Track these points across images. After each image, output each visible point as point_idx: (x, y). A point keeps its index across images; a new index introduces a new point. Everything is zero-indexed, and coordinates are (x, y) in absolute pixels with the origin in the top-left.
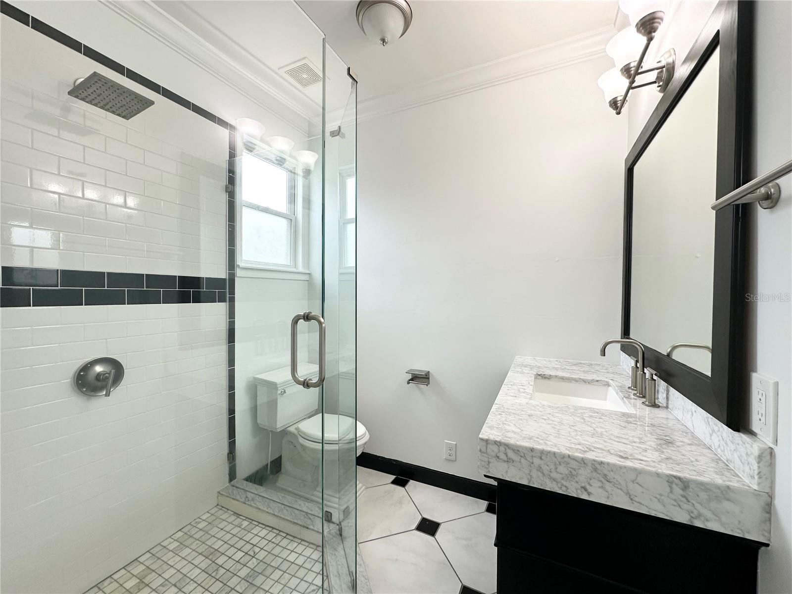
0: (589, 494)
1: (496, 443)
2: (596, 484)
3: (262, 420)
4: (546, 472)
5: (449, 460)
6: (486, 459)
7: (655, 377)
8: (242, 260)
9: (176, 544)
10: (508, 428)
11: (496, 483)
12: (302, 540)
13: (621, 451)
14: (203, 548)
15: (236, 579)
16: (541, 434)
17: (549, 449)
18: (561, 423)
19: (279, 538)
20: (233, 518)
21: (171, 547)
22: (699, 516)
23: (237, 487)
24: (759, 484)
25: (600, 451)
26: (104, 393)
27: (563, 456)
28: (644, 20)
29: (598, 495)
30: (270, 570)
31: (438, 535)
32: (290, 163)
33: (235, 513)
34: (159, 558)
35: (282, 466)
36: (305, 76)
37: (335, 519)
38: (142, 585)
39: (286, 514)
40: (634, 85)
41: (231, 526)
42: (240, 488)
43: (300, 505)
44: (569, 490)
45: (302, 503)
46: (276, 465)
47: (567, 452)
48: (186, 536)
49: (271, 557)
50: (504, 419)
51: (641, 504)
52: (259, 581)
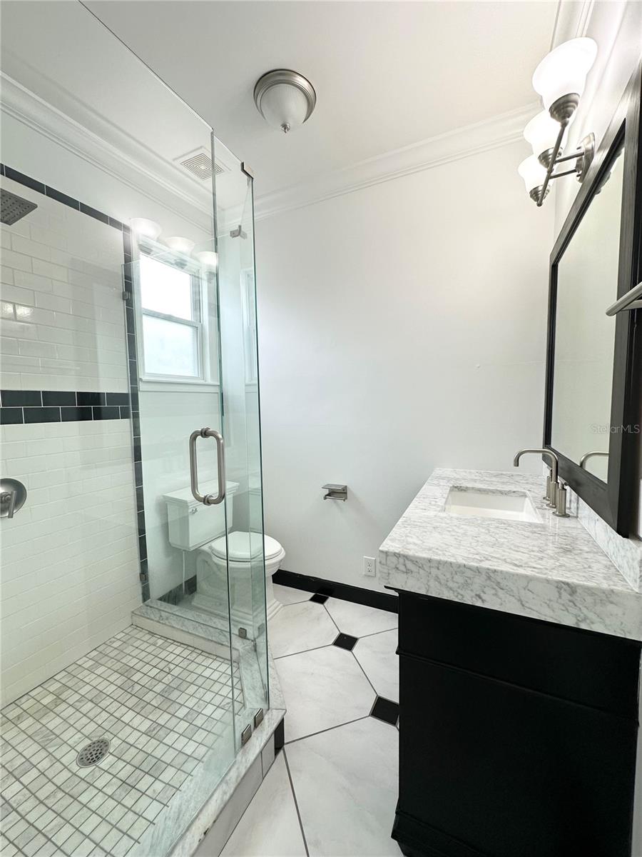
0: (483, 601)
1: (395, 554)
2: (490, 592)
3: (175, 539)
4: (443, 582)
5: (369, 576)
6: (386, 571)
7: (566, 487)
8: (144, 373)
9: (91, 663)
10: (410, 540)
11: (397, 594)
12: (218, 656)
13: (517, 560)
14: (117, 666)
15: (151, 695)
16: (442, 545)
17: (445, 559)
18: (465, 534)
19: (194, 655)
20: (148, 637)
21: (86, 666)
22: (585, 619)
23: (151, 607)
24: (640, 587)
25: (495, 560)
26: (7, 514)
27: (459, 566)
28: (558, 103)
29: (492, 603)
30: (185, 685)
31: (354, 650)
32: (191, 263)
33: (150, 632)
34: (75, 676)
35: (198, 585)
36: (203, 167)
37: (250, 635)
38: (59, 701)
39: (201, 632)
40: (553, 174)
41: (146, 645)
42: (154, 608)
43: (215, 623)
44: (464, 599)
45: (216, 620)
46: (191, 585)
47: (464, 562)
48: (101, 655)
49: (186, 673)
50: (408, 531)
51: (531, 609)
52: (174, 695)
